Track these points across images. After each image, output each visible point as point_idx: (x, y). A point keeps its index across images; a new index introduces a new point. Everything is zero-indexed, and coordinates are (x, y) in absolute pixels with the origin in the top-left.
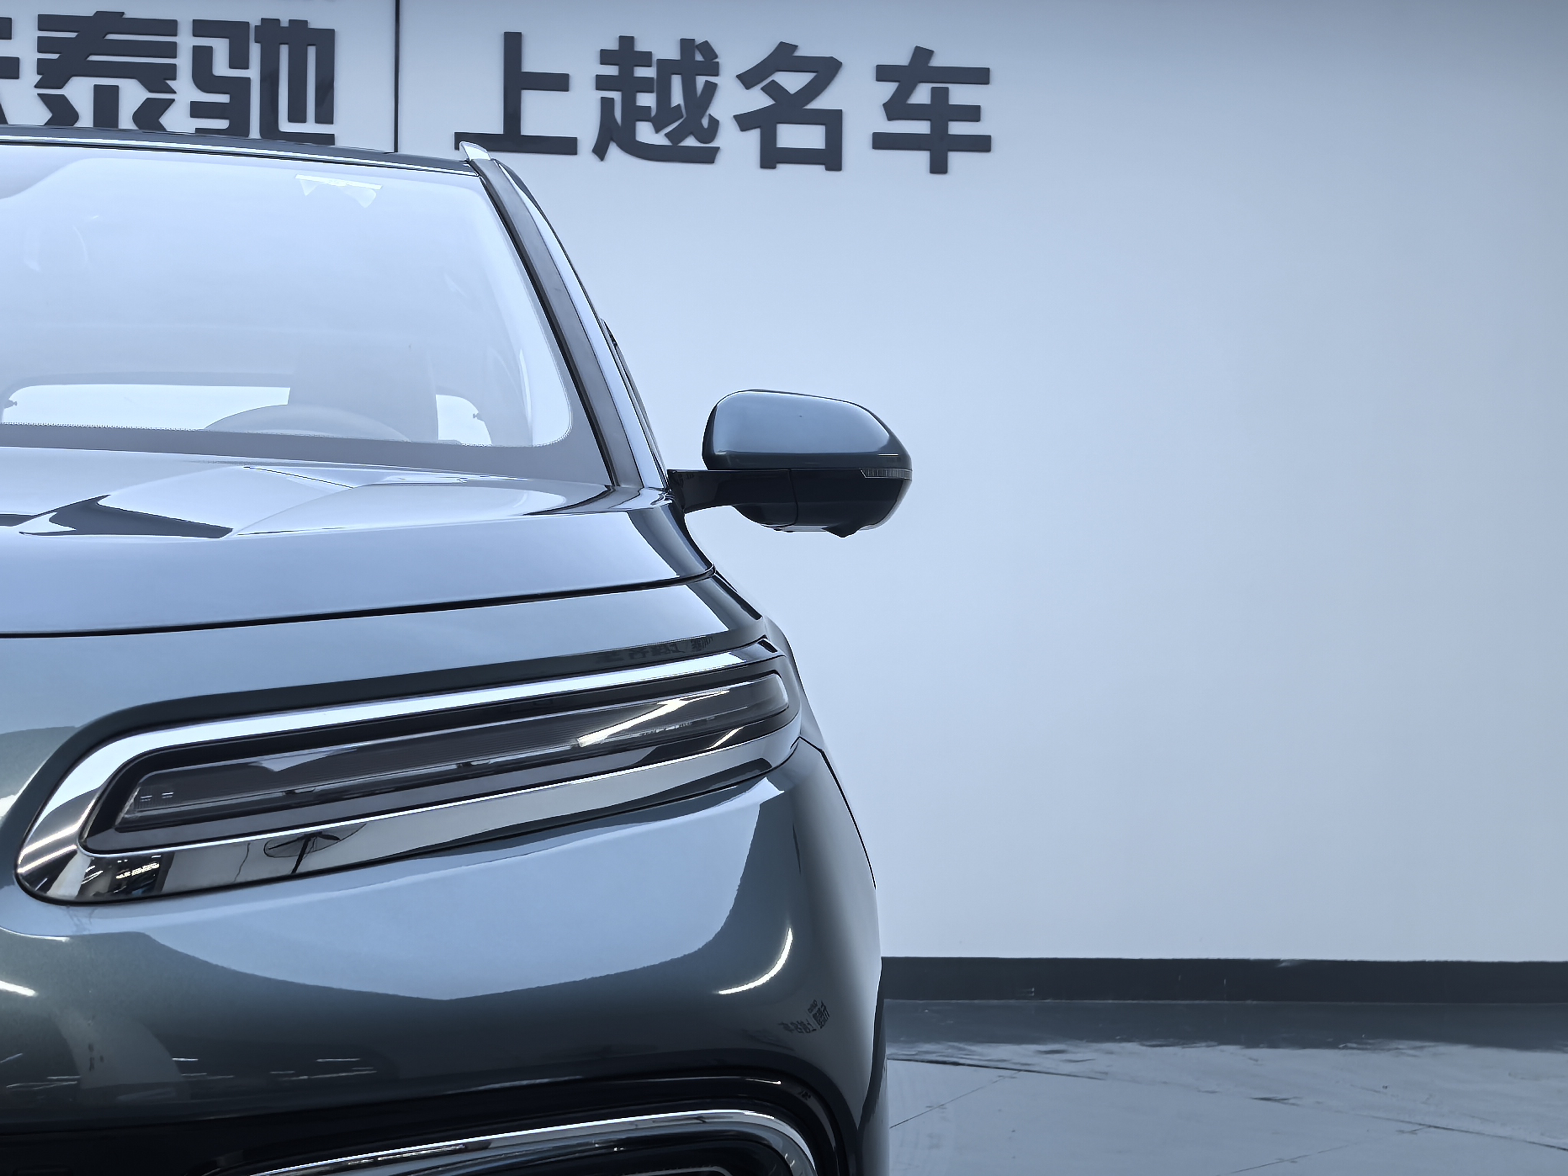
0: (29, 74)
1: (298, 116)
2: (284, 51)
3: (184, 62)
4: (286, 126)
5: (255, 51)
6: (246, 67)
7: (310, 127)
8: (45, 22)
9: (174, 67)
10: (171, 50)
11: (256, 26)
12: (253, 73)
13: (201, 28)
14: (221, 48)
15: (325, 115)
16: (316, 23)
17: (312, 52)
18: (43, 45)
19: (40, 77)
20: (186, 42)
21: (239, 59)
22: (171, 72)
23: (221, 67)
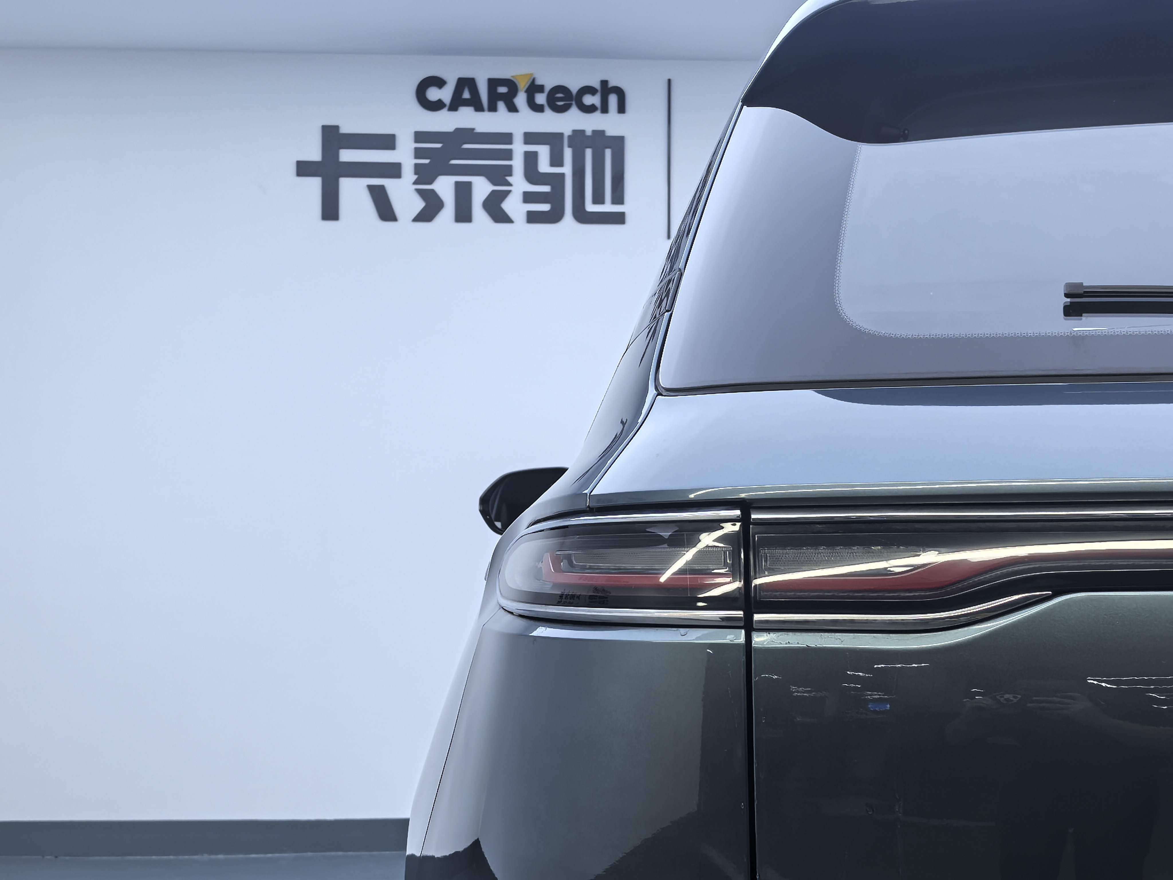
0: (409, 175)
1: (598, 199)
2: (589, 153)
3: (518, 164)
4: (590, 207)
5: (568, 154)
6: (561, 164)
7: (608, 207)
8: (420, 137)
9: (510, 167)
10: (508, 155)
11: (569, 137)
12: (567, 169)
13: (530, 138)
14: (544, 152)
15: (618, 198)
16: (611, 132)
17: (608, 153)
18: (419, 153)
19: (416, 177)
20: (519, 148)
21: (556, 160)
22: (508, 170)
23: (544, 166)
